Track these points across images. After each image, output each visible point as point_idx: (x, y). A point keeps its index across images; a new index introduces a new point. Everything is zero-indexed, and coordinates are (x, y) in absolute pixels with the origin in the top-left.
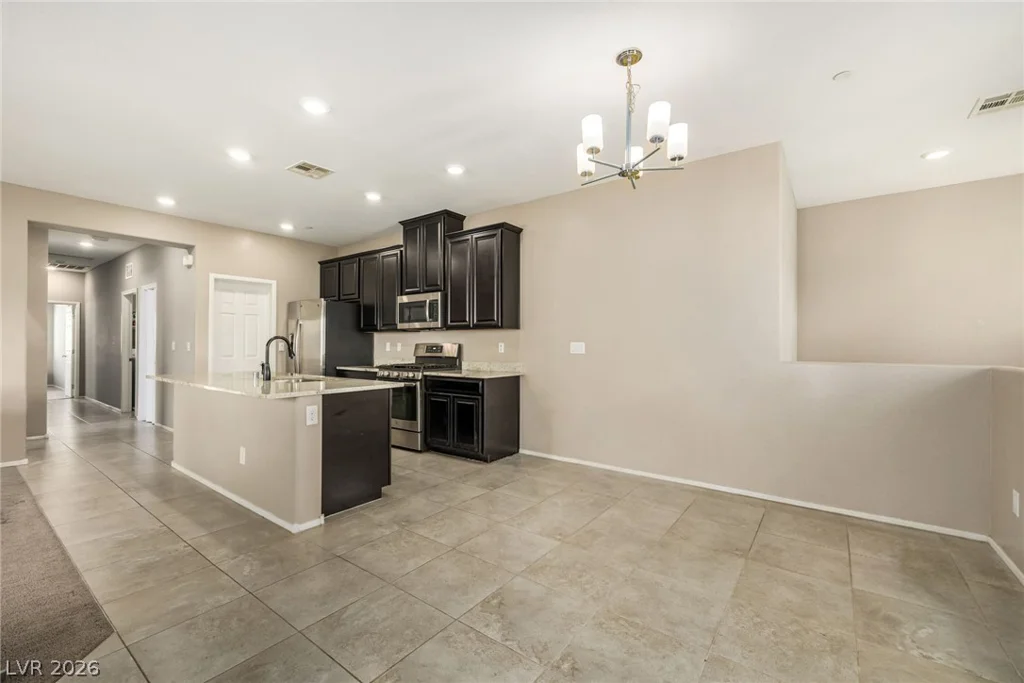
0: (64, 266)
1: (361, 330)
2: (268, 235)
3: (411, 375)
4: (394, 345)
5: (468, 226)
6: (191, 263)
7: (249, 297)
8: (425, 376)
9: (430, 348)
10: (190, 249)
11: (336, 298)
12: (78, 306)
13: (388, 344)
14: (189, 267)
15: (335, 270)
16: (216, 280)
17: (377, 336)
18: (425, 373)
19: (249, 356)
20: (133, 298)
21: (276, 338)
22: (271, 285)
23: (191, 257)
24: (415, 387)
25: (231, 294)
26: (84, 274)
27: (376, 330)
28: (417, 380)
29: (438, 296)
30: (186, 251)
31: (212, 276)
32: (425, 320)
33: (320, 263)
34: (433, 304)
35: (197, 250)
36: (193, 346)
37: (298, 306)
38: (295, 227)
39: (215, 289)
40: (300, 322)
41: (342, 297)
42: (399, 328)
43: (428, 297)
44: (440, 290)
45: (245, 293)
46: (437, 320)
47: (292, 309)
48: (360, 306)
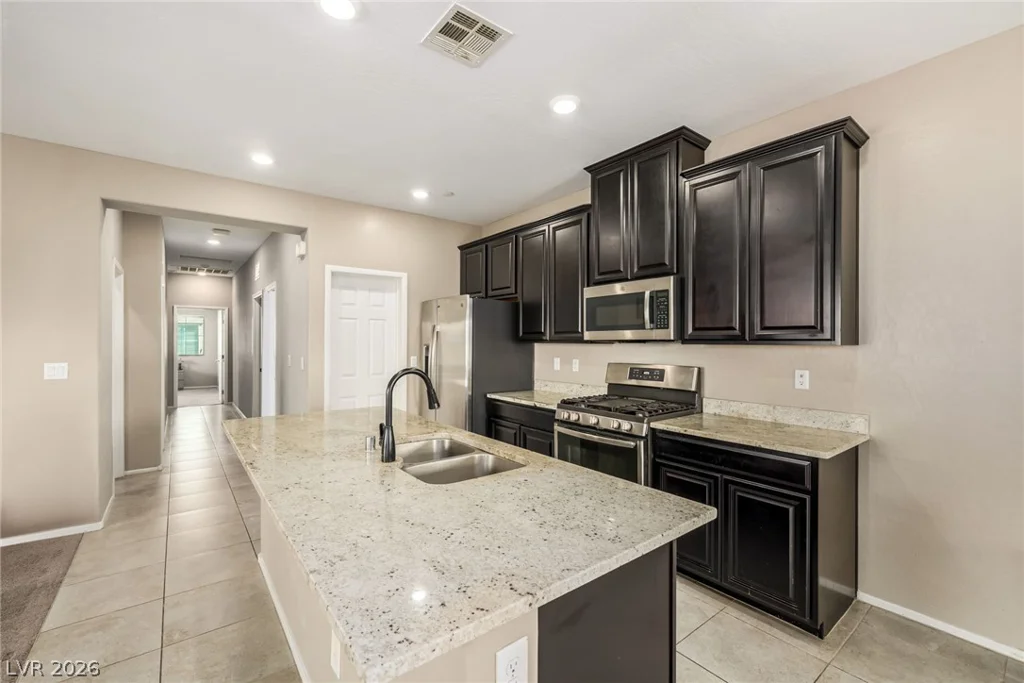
0: (211, 271)
1: (517, 339)
2: (398, 211)
3: (626, 426)
4: (566, 362)
5: (712, 155)
6: (303, 252)
7: (376, 297)
8: (653, 431)
9: (637, 372)
10: (301, 232)
11: (482, 294)
12: (227, 310)
13: (557, 361)
14: (302, 257)
15: (481, 256)
16: (333, 274)
17: (539, 349)
18: (653, 425)
19: (374, 374)
20: (260, 300)
21: (407, 372)
22: (400, 278)
23: (303, 244)
24: (635, 450)
25: (352, 292)
26: (231, 278)
27: (541, 341)
28: (641, 438)
29: (668, 283)
30: (299, 237)
31: (329, 268)
32: (642, 327)
33: (459, 248)
34: (659, 297)
35: (310, 234)
36: (306, 365)
37: (435, 306)
38: (430, 193)
39: (333, 286)
40: (438, 328)
41: (490, 293)
42: (586, 338)
43: (648, 287)
44: (673, 274)
45: (370, 290)
46: (667, 327)
47: (426, 310)
48: (517, 305)
